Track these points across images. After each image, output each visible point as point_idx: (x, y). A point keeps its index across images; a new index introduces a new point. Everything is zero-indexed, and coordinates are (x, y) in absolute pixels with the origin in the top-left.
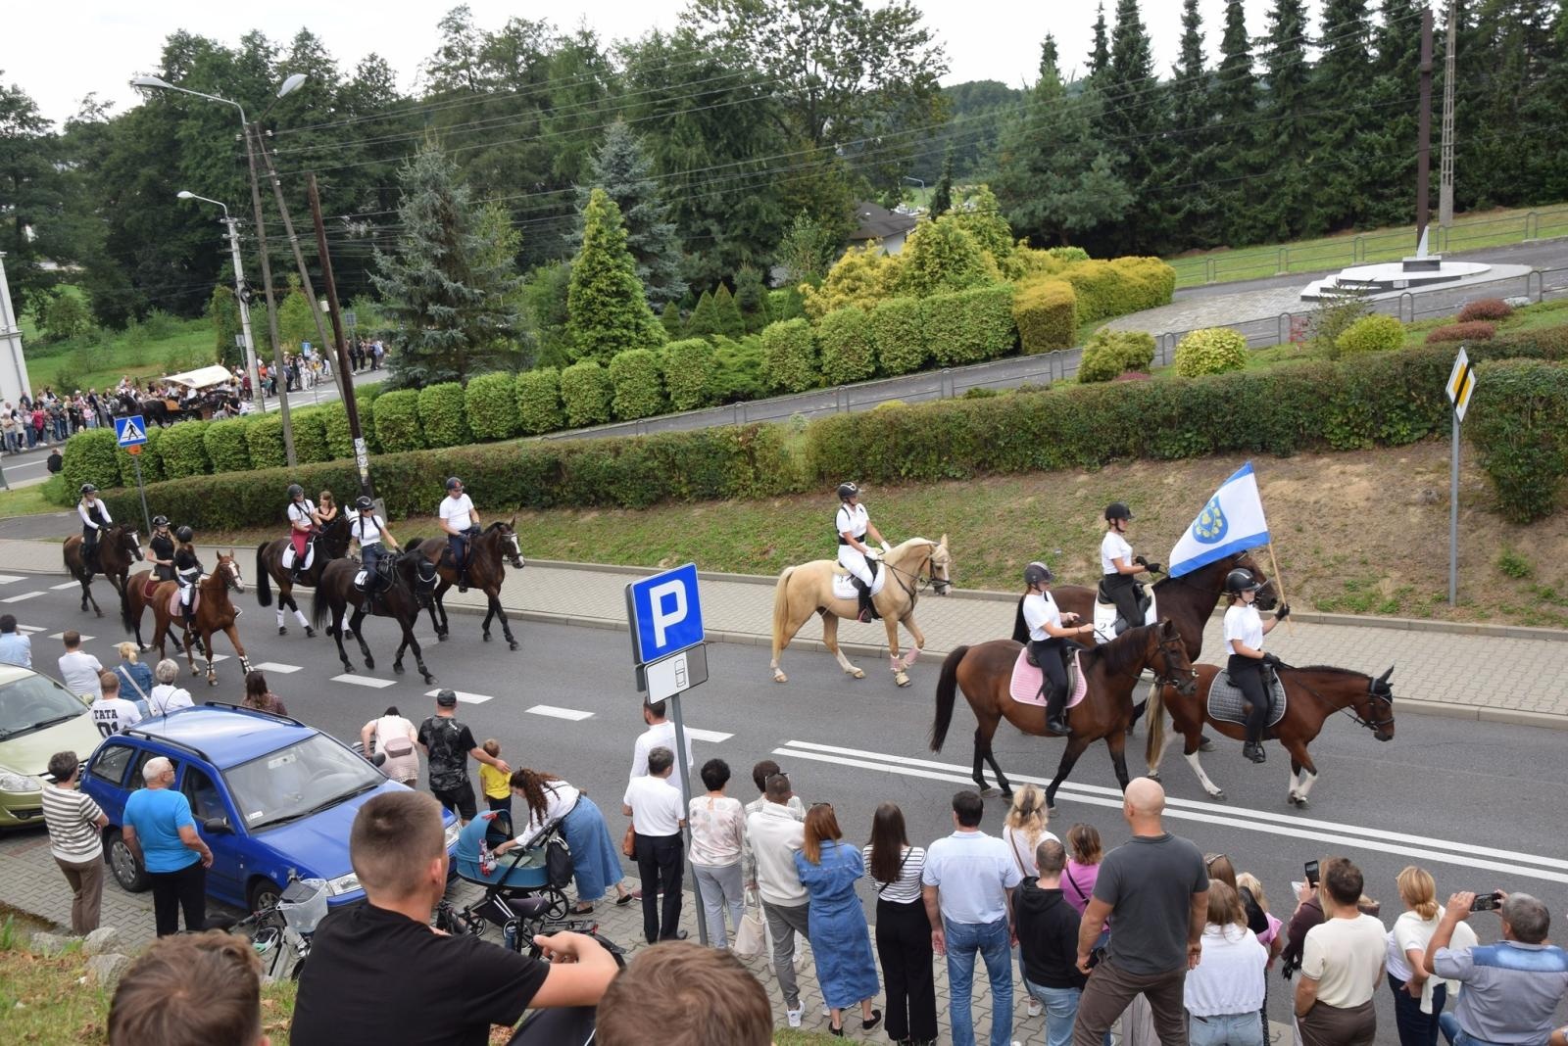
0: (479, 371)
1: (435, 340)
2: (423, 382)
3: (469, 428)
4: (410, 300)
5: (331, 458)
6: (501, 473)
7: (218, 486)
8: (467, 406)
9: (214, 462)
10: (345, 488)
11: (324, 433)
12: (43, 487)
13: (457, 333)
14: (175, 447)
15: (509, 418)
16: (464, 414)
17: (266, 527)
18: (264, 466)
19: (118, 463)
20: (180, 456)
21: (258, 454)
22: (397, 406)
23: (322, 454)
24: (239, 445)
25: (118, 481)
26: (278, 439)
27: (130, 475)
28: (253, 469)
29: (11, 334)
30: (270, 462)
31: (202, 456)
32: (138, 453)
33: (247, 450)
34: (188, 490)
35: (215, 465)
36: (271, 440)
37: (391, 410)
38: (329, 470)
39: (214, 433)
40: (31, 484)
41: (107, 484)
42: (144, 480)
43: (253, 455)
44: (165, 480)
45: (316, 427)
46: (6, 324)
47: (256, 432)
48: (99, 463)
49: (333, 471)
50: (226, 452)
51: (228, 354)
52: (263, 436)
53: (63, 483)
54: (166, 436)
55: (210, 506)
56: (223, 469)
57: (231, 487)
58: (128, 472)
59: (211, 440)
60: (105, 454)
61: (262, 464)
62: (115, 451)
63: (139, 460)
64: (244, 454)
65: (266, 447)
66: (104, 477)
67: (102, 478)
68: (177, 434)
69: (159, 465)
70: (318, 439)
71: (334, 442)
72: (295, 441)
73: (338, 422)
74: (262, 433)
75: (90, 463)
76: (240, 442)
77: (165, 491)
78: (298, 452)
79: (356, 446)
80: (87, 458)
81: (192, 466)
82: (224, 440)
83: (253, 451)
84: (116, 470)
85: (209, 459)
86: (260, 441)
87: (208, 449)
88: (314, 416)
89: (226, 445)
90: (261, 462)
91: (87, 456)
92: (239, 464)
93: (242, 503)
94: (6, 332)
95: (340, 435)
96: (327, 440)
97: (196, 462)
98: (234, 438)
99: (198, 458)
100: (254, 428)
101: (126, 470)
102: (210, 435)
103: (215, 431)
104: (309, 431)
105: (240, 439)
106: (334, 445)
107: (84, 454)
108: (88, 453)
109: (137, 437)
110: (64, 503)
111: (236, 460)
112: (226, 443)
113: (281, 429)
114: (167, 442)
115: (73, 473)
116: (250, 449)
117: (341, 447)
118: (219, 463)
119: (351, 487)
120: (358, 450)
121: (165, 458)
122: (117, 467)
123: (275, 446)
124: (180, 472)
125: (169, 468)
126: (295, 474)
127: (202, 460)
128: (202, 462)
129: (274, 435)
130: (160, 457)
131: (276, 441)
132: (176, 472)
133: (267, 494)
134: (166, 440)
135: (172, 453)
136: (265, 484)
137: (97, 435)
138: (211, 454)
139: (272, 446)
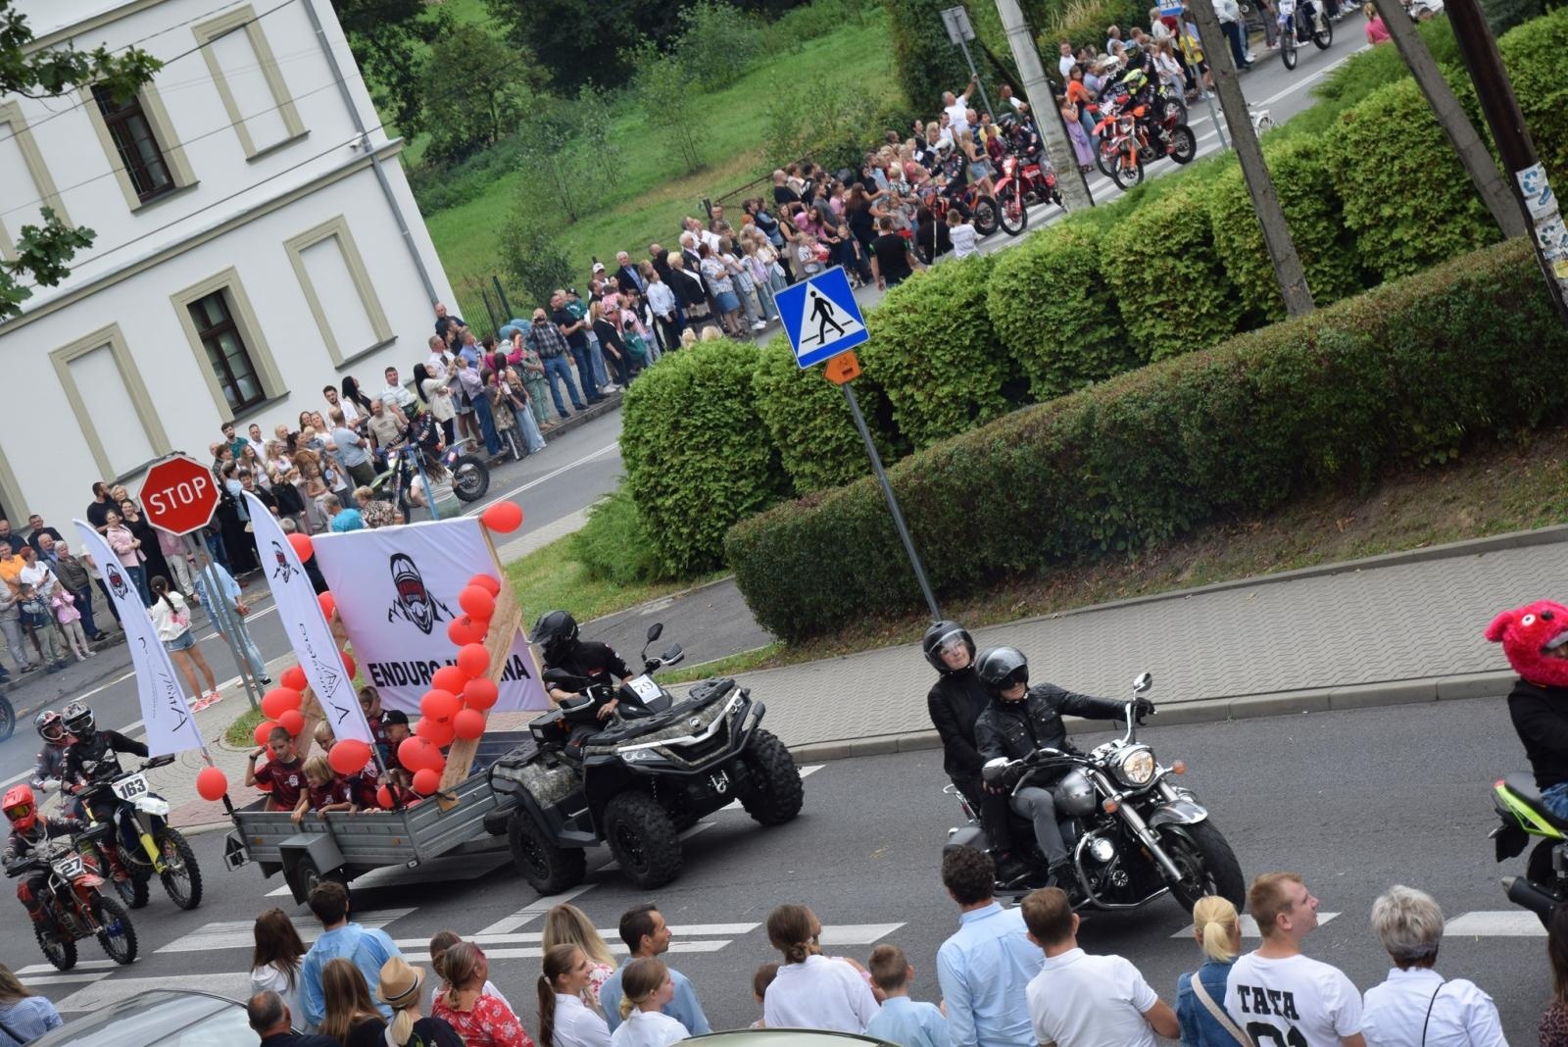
5: (1371, 278)
7: (1101, 422)
9: (1029, 365)
10: (1503, 339)
11: (1334, 205)
12: (581, 543)
14: (914, 346)
17: (1269, 513)
18: (1173, 347)
19: (767, 429)
20: (933, 372)
21: (1148, 315)
22: (1552, 62)
23: (1340, 271)
24: (1088, 303)
25: (777, 484)
26: (1198, 257)
27: (807, 456)
28: (1135, 367)
29: (377, 153)
30: (1191, 330)
31: (993, 357)
32: (849, 377)
33: (1117, 311)
34: (1016, 453)
35: (1032, 376)
36: (1180, 265)
37: (1535, 81)
38: (1441, 292)
39: (1014, 283)
40: (530, 550)
41: (750, 495)
42: (840, 464)
43: (1136, 320)
44: (910, 451)
45: (1305, 194)
46: (358, 126)
47: (1130, 250)
48: (717, 441)
49: (1455, 293)
50: (1057, 330)
51: (931, 71)
52: (1152, 257)
53: (638, 520)
54: (882, 322)
55: (1087, 486)
56: (1058, 385)
57: (1142, 414)
58: (799, 448)
59: (1009, 305)
60: (729, 411)
61: (1167, 343)
62: (752, 398)
63: (823, 408)
64: (1111, 324)
65: (1169, 289)
66: (740, 479)
67: (734, 482)
68: (910, 309)
69: (878, 410)
70: (1320, 227)
71: (1370, 227)
72: (1252, 251)
73: (1373, 161)
74: (1149, 250)
75: (696, 448)
76: (1089, 293)
77: (950, 468)
78: (1266, 284)
79: (1526, 193)
80: (684, 434)
81: (971, 393)
82: (1044, 297)
83: (1133, 308)
84: (766, 450)
85: (1013, 361)
86: (1148, 276)
87: (1003, 333)
88: (1293, 161)
89: (1053, 309)
90: (1164, 337)
91: (685, 428)
92: (1099, 358)
93: (1185, 456)
94: (361, 152)
95: (1385, 200)
96: (1347, 224)
97: (978, 380)
98: (1072, 282)
99: (984, 364)
100: (1121, 243)
101: (794, 447)
102: (1004, 292)
103: (1014, 276)
104: (1288, 210)
105: (1088, 282)
106: (1377, 234)
107: (676, 426)
108: (685, 420)
109: (842, 332)
110: (649, 575)
111: (1091, 347)
112: (1053, 303)
113: (1203, 223)
114: (889, 340)
115: (658, 483)
116: (1123, 306)
117: (1396, 235)
118: (1044, 366)
119: (1522, 330)
120: (1533, 205)
121: (892, 385)
122: (767, 442)
123: (1195, 280)
124: (941, 419)
125: (909, 414)
126: (1334, 332)
127: (992, 369)
128: (994, 376)
129: (1186, 247)
130: (878, 388)
131: (1194, 263)
132: (930, 423)
133: (1257, 412)
134: (885, 334)
135: (910, 366)
136: (1243, 384)
137: (696, 364)
138: (1016, 346)
139: (1187, 282)
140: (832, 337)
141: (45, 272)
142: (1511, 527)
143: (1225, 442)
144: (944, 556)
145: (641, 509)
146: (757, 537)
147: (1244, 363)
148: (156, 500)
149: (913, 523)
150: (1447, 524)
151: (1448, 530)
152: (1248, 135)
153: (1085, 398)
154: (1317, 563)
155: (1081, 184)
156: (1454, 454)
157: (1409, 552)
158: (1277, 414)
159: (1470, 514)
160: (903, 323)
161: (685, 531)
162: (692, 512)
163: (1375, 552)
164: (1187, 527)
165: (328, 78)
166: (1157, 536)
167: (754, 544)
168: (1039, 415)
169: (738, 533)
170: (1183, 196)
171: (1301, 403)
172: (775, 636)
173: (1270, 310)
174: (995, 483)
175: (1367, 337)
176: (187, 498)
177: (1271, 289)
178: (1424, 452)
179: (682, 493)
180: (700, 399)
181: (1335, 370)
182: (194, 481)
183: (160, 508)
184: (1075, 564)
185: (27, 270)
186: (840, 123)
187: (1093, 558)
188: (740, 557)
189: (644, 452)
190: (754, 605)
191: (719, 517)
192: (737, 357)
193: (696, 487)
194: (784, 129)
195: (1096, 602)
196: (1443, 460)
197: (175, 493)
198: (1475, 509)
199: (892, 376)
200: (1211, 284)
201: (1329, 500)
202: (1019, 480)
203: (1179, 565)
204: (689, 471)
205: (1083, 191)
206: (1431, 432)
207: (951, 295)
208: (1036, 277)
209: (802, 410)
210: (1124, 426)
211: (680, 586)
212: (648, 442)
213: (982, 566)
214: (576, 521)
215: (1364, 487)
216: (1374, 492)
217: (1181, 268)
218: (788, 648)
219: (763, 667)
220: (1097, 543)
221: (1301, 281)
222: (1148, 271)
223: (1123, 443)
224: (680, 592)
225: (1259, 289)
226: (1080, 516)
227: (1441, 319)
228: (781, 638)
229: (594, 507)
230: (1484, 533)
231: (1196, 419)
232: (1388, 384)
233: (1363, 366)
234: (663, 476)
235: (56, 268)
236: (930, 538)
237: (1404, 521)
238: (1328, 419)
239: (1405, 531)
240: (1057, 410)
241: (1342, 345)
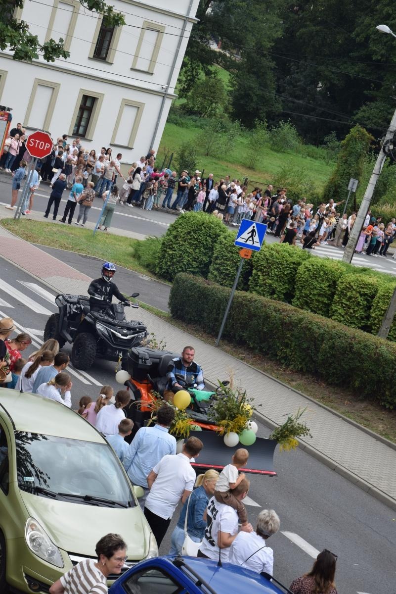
7: (304, 324)
9: (297, 293)
12: (138, 245)
14: (270, 263)
17: (329, 384)
18: (340, 319)
19: (213, 254)
20: (270, 274)
21: (340, 305)
24: (327, 289)
25: (204, 271)
26: (366, 300)
27: (218, 269)
28: (326, 316)
29: (168, 94)
30: (349, 318)
31: (289, 283)
32: (245, 257)
33: (333, 297)
34: (274, 314)
35: (296, 296)
36: (360, 298)
39: (311, 267)
41: (194, 268)
42: (225, 279)
43: (336, 303)
44: (246, 290)
46: (168, 83)
47: (349, 283)
48: (197, 246)
50: (313, 289)
51: (336, 192)
52: (354, 290)
53: (158, 250)
54: (267, 249)
55: (286, 338)
56: (301, 304)
57: (316, 330)
60: (207, 241)
61: (339, 317)
62: (216, 242)
63: (232, 260)
64: (329, 299)
65: (352, 302)
66: (195, 261)
67: (193, 261)
68: (277, 252)
69: (247, 273)
72: (382, 310)
74: (354, 287)
75: (189, 243)
76: (329, 286)
77: (253, 304)
78: (379, 321)
80: (189, 237)
81: (276, 288)
82: (316, 277)
83: (338, 299)
84: (208, 259)
85: (294, 288)
86: (349, 294)
87: (297, 278)
89: (316, 283)
90: (340, 314)
91: (191, 236)
92: (318, 306)
93: (319, 351)
94: (163, 91)
97: (281, 286)
98: (327, 280)
99: (285, 283)
100: (349, 279)
101: (216, 264)
102: (307, 267)
103: (313, 265)
105: (332, 283)
107: (189, 233)
108: (192, 233)
109: (253, 243)
110: (149, 267)
111: (318, 301)
112: (317, 281)
113: (375, 291)
114: (265, 256)
115: (172, 245)
116: (336, 297)
118: (301, 296)
121: (256, 269)
122: (210, 257)
123: (361, 305)
124: (262, 288)
125: (255, 280)
126: (386, 349)
127: (287, 286)
128: (286, 288)
129: (365, 295)
130: (252, 266)
131: (364, 300)
132: (258, 287)
133: (348, 354)
134: (266, 253)
135: (265, 267)
136: (350, 344)
137: (208, 220)
138: (298, 285)
139: (358, 304)
140: (250, 243)
141: (48, 56)
142: (391, 440)
143: (333, 356)
144: (233, 326)
145: (161, 248)
146: (186, 281)
147: (355, 338)
148: (32, 141)
149: (231, 311)
150: (375, 425)
151: (373, 427)
153: (305, 314)
154: (331, 408)
155: (351, 254)
156: (392, 407)
157: (358, 424)
158: (353, 359)
159: (383, 427)
160: (273, 254)
161: (169, 263)
162: (175, 260)
163: (349, 417)
164: (304, 371)
165: (170, 64)
166: (295, 367)
167: (184, 282)
168: (289, 308)
169: (183, 275)
170: (375, 280)
171: (362, 361)
172: (170, 311)
173: (374, 329)
174: (262, 317)
175: (393, 358)
176: (41, 147)
177: (379, 324)
178: (384, 401)
179: (176, 253)
180: (201, 231)
181: (378, 359)
182: (47, 144)
183: (31, 144)
184: (267, 356)
185: (43, 51)
186: (300, 186)
187: (273, 359)
188: (178, 282)
189: (175, 233)
190: (171, 298)
191: (181, 267)
192: (220, 227)
193: (181, 254)
194: (284, 175)
195: (263, 371)
196: (387, 407)
197: (39, 143)
198: (385, 427)
199: (258, 266)
200: (364, 310)
201: (348, 393)
202: (269, 322)
203: (294, 379)
204: (183, 248)
205: (350, 257)
206: (390, 397)
207: (292, 257)
208: (319, 270)
209: (226, 256)
210: (309, 329)
211: (155, 277)
212: (178, 231)
213: (241, 337)
214: (142, 237)
215: (361, 397)
216: (362, 401)
218: (171, 317)
219: (160, 317)
220: (278, 356)
221: (388, 328)
222: (350, 293)
223: (305, 334)
224: (154, 279)
225: (376, 322)
226: (278, 344)
228: (171, 313)
229: (150, 237)
230: (383, 435)
231: (330, 343)
232: (389, 374)
233: (386, 364)
234: (175, 244)
235: (52, 57)
236: (233, 318)
237: (364, 415)
238: (366, 371)
239: (362, 418)
240: (295, 311)
241: (385, 354)
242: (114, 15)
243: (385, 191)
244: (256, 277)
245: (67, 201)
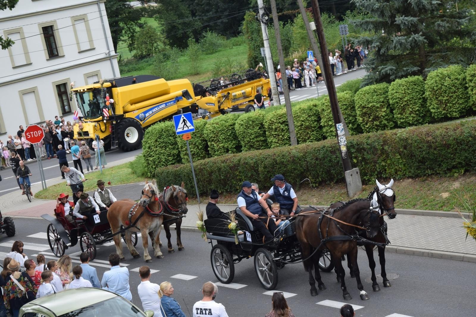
0: (437, 65)
1: (401, 44)
2: (392, 77)
3: (429, 111)
4: (382, 14)
5: (325, 138)
6: (448, 146)
7: (242, 162)
8: (427, 93)
9: (243, 143)
10: (330, 161)
11: (319, 119)
12: (132, 164)
13: (419, 37)
14: (216, 133)
15: (461, 101)
16: (425, 100)
18: (277, 145)
19: (178, 146)
20: (220, 140)
21: (272, 136)
22: (373, 96)
23: (318, 135)
24: (259, 131)
25: (178, 159)
27: (186, 154)
28: (268, 148)
29: (112, 56)
30: (281, 142)
31: (234, 139)
32: (188, 139)
33: (265, 134)
34: (222, 165)
37: (368, 100)
38: (319, 147)
39: (242, 122)
40: (124, 163)
41: (171, 161)
42: (194, 158)
43: (269, 137)
44: (212, 157)
45: (313, 115)
46: (108, 49)
47: (271, 120)
48: (166, 146)
49: (322, 148)
50: (250, 136)
52: (275, 123)
53: (143, 162)
54: (210, 126)
55: (237, 175)
56: (248, 149)
57: (251, 161)
58: (185, 152)
59: (240, 127)
60: (170, 140)
62: (176, 138)
63: (192, 143)
64: (264, 137)
65: (278, 131)
66: (170, 156)
67: (168, 157)
68: (217, 124)
69: (205, 147)
70: (315, 124)
71: (326, 126)
72: (299, 126)
73: (329, 111)
74: (275, 121)
75: (160, 147)
76: (260, 128)
77: (207, 165)
78: (300, 134)
79: (338, 129)
80: (158, 143)
81: (228, 147)
82: (249, 127)
83: (269, 134)
84: (177, 151)
85: (239, 141)
86: (274, 127)
87: (238, 134)
88: (312, 107)
89: (250, 130)
90: (275, 142)
91: (158, 142)
92: (259, 144)
93: (259, 173)
94: (108, 55)
95: (330, 121)
96: (321, 124)
97: (230, 144)
98: (256, 125)
100: (269, 118)
101: (184, 151)
102: (240, 124)
103: (243, 121)
104: (308, 118)
105: (260, 126)
106: (327, 128)
107: (156, 141)
108: (159, 140)
110: (144, 175)
111: (257, 141)
114: (210, 130)
115: (149, 154)
116: (267, 133)
117: (331, 129)
118: (246, 144)
119: (335, 160)
120: (339, 132)
121: (209, 141)
122: (178, 149)
123: (284, 130)
124: (219, 151)
125: (212, 149)
126: (295, 151)
127: (234, 142)
128: (234, 144)
129: (284, 122)
130: (206, 141)
132: (216, 152)
133: (276, 166)
134: (210, 128)
135: (214, 137)
136: (274, 159)
137: (164, 126)
138: (240, 138)
139: (283, 130)
140: (186, 129)
143: (268, 172)
144: (203, 186)
145: (144, 159)
146: (163, 172)
147: (275, 154)
149: (197, 177)
152: (289, 101)
155: (278, 99)
156: (317, 185)
158: (280, 168)
160: (214, 127)
161: (154, 166)
162: (156, 162)
165: (103, 37)
167: (162, 174)
168: (229, 157)
169: (159, 170)
171: (286, 166)
174: (217, 171)
175: (302, 154)
176: (36, 135)
178: (311, 183)
179: (155, 157)
180: (164, 135)
181: (294, 160)
182: (39, 131)
183: (29, 137)
186: (232, 70)
188: (158, 177)
189: (148, 145)
193: (158, 156)
194: (218, 68)
196: (314, 186)
197: (33, 134)
198: (318, 199)
199: (210, 139)
202: (222, 171)
204: (157, 152)
205: (278, 101)
207: (228, 122)
208: (248, 122)
210: (247, 163)
211: (150, 180)
213: (211, 189)
215: (297, 189)
216: (299, 190)
217: (282, 127)
220: (238, 189)
223: (246, 167)
225: (299, 135)
226: (235, 182)
227: (318, 153)
230: (317, 204)
231: (263, 166)
232: (305, 166)
233: (300, 160)
234: (151, 152)
236: (200, 181)
237: (302, 199)
238: (291, 171)
239: (302, 200)
240: (234, 156)
241: (296, 155)
242: (5, 41)
243: (290, 44)
244: (212, 146)
245: (73, 161)
